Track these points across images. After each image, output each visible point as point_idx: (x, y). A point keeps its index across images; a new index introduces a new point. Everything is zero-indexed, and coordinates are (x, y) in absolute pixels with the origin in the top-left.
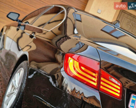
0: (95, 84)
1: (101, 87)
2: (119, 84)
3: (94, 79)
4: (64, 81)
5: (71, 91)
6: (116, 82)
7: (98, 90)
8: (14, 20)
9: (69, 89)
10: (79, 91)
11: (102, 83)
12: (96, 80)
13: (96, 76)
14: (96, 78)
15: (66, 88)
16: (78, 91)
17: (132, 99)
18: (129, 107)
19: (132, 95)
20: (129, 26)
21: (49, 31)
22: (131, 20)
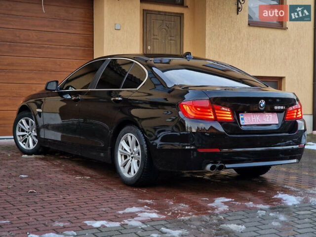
1: (218, 117)
2: (229, 110)
6: (226, 110)
7: (217, 121)
11: (217, 114)
12: (212, 114)
13: (211, 111)
16: (201, 128)
17: (241, 117)
18: (241, 124)
19: (240, 115)
20: (164, 30)
21: (137, 89)
22: (163, 21)
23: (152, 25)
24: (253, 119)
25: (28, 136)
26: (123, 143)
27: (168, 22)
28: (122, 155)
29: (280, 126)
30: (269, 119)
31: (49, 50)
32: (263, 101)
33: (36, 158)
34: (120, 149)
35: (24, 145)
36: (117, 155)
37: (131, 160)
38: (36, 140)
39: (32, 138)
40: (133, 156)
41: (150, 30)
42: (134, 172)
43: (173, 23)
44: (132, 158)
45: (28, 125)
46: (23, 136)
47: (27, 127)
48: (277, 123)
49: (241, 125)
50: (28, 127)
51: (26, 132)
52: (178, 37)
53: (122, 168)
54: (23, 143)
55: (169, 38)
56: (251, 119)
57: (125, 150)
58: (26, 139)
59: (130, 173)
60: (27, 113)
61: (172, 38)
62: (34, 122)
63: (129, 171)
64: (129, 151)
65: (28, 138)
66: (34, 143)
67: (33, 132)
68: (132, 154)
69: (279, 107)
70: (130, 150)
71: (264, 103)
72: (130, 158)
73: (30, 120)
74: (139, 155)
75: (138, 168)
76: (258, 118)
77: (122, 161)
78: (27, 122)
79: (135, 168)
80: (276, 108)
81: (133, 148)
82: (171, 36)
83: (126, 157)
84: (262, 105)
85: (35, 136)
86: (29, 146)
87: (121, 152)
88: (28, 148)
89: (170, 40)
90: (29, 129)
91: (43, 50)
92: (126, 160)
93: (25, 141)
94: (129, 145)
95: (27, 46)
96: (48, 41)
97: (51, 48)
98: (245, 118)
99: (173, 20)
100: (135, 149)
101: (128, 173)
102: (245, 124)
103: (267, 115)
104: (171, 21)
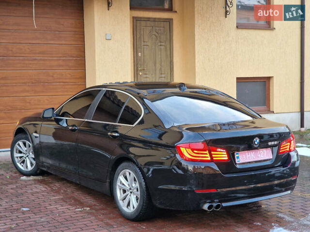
0: (209, 159)
1: (214, 159)
2: (225, 151)
6: (222, 150)
7: (213, 162)
11: (213, 156)
13: (207, 153)
17: (236, 156)
18: (237, 162)
19: (235, 153)
20: (154, 36)
21: (134, 126)
22: (153, 27)
23: (142, 32)
24: (248, 156)
25: (25, 158)
26: (121, 178)
27: (158, 28)
28: (120, 189)
29: (274, 160)
30: (264, 155)
31: (41, 62)
32: (257, 138)
33: (35, 180)
34: (118, 183)
35: (22, 166)
36: (116, 188)
37: (130, 195)
38: (34, 162)
39: (30, 160)
40: (131, 191)
41: (140, 38)
42: (134, 207)
43: (162, 28)
44: (131, 193)
45: (26, 147)
46: (21, 157)
47: (24, 149)
48: (271, 157)
49: (236, 164)
50: (26, 149)
51: (24, 153)
52: (168, 42)
53: (121, 202)
54: (21, 164)
55: (159, 44)
56: (246, 157)
57: (123, 184)
58: (24, 160)
59: (129, 207)
60: (24, 136)
61: (162, 43)
62: (31, 145)
63: (129, 205)
64: (127, 186)
65: (26, 160)
66: (32, 164)
67: (31, 154)
68: (130, 189)
69: (273, 143)
70: (129, 185)
71: (258, 141)
72: (129, 193)
73: (27, 143)
74: (137, 190)
75: (137, 204)
76: (252, 155)
77: (121, 195)
78: (25, 144)
79: (135, 203)
80: (270, 143)
81: (132, 184)
82: (161, 42)
83: (124, 191)
84: (256, 143)
85: (33, 158)
86: (27, 167)
87: (119, 186)
88: (26, 170)
89: (161, 46)
90: (26, 151)
91: (35, 62)
92: (125, 194)
93: (23, 162)
94: (127, 180)
95: (20, 60)
96: (40, 53)
97: (44, 60)
98: (240, 157)
99: (162, 26)
100: (134, 185)
101: (127, 207)
102: (240, 162)
103: (261, 151)
104: (161, 27)
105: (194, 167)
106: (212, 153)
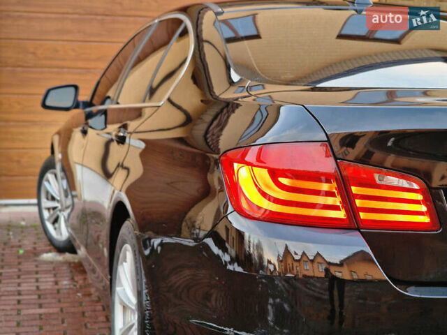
0: (341, 214)
1: (362, 215)
2: (416, 187)
3: (330, 201)
4: (246, 238)
5: (280, 262)
6: (404, 183)
7: (358, 229)
8: (67, 109)
9: (271, 256)
10: (304, 254)
11: (358, 202)
12: (337, 201)
13: (335, 191)
14: (335, 196)
15: (261, 257)
16: (300, 253)
21: (161, 103)
35: (55, 229)
54: (52, 224)
58: (58, 216)
86: (61, 233)
88: (59, 238)
93: (56, 220)
105: (287, 251)
106: (354, 189)
